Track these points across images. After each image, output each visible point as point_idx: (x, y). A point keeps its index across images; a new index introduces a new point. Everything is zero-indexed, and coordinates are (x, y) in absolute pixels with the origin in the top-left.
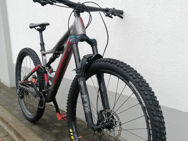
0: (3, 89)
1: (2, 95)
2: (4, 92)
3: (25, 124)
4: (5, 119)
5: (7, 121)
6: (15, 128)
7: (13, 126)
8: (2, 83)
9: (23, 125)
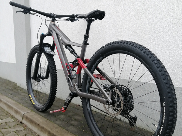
0: (21, 92)
1: (22, 97)
2: (23, 94)
3: (58, 125)
4: (34, 120)
5: (38, 123)
6: (49, 129)
7: (46, 127)
8: (19, 87)
9: (56, 126)
